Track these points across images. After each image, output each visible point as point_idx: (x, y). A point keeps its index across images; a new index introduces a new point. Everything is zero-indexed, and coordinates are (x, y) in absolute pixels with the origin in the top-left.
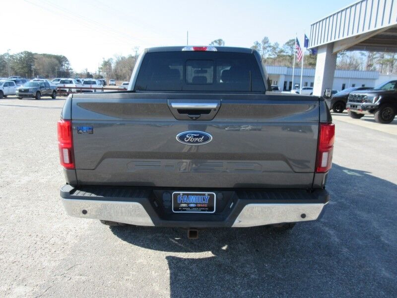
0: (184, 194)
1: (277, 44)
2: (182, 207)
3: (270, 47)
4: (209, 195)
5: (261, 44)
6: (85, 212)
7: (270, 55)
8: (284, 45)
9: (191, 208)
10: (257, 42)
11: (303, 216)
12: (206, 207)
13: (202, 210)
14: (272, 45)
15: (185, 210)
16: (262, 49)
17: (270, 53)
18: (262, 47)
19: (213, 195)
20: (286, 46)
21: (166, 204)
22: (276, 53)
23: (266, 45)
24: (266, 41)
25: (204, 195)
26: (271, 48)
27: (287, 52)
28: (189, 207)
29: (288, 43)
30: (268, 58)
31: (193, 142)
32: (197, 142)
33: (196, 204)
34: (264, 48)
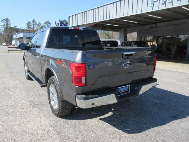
0: (121, 88)
1: (40, 23)
3: (36, 24)
5: (32, 22)
7: (37, 28)
8: (44, 24)
9: (123, 93)
10: (29, 21)
12: (127, 91)
13: (126, 93)
14: (37, 23)
15: (121, 94)
16: (32, 25)
17: (37, 27)
18: (32, 24)
19: (129, 86)
20: (45, 24)
22: (40, 27)
23: (34, 23)
24: (34, 21)
26: (38, 25)
27: (46, 27)
29: (45, 23)
30: (36, 30)
31: (128, 67)
32: (129, 66)
34: (34, 25)
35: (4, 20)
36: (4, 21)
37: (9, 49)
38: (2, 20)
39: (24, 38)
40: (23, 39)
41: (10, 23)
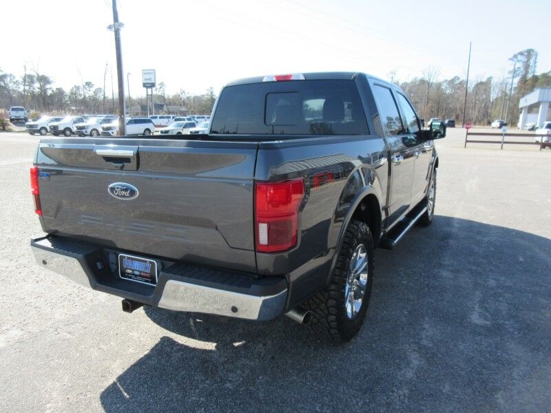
0: (129, 258)
2: (128, 274)
4: (150, 262)
6: (45, 263)
9: (136, 276)
11: (234, 309)
12: (149, 278)
13: (146, 281)
15: (130, 278)
19: (154, 264)
21: (113, 267)
25: (146, 262)
28: (134, 274)
31: (121, 196)
32: (124, 196)
33: (140, 272)
35: (521, 54)
36: (520, 57)
37: (470, 138)
38: (515, 56)
39: (541, 107)
40: (539, 107)
41: (535, 62)
